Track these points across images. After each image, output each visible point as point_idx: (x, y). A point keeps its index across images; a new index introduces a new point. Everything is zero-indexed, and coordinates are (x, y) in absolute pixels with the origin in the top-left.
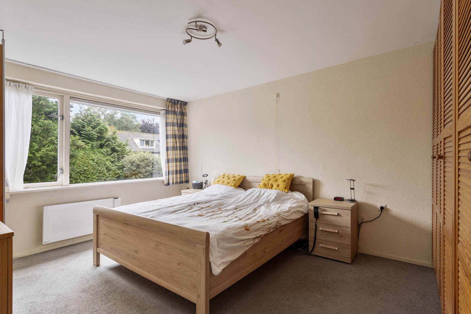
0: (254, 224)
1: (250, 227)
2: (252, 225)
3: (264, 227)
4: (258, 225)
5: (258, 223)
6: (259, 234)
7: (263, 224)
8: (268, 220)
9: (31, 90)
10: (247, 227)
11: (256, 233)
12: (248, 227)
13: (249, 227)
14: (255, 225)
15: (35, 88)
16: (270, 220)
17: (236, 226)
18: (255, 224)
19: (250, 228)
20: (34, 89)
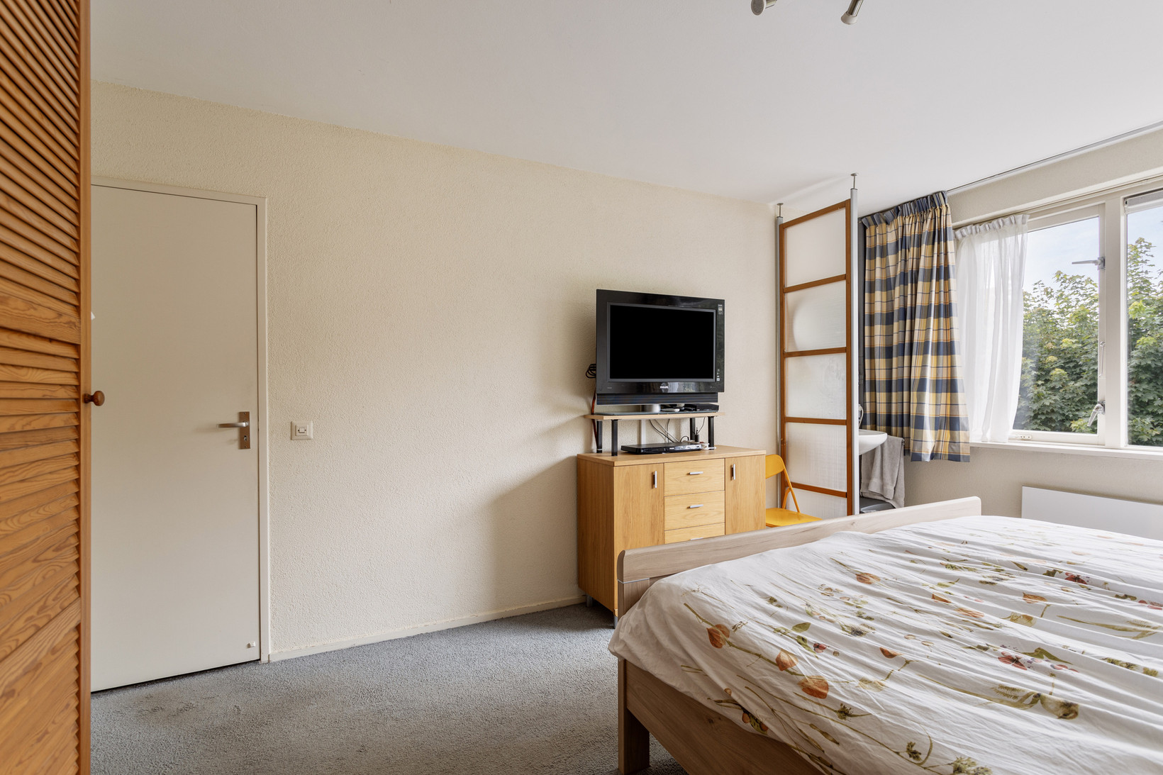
0: (756, 651)
1: (730, 644)
2: (742, 645)
3: (783, 704)
4: (765, 672)
5: (777, 669)
6: (746, 700)
7: (790, 690)
8: (844, 712)
9: (1023, 223)
10: (722, 636)
11: (739, 684)
12: (728, 636)
13: (729, 639)
14: (753, 659)
15: (1032, 216)
16: (856, 726)
17: (708, 606)
18: (759, 656)
19: (725, 646)
20: (1030, 218)
